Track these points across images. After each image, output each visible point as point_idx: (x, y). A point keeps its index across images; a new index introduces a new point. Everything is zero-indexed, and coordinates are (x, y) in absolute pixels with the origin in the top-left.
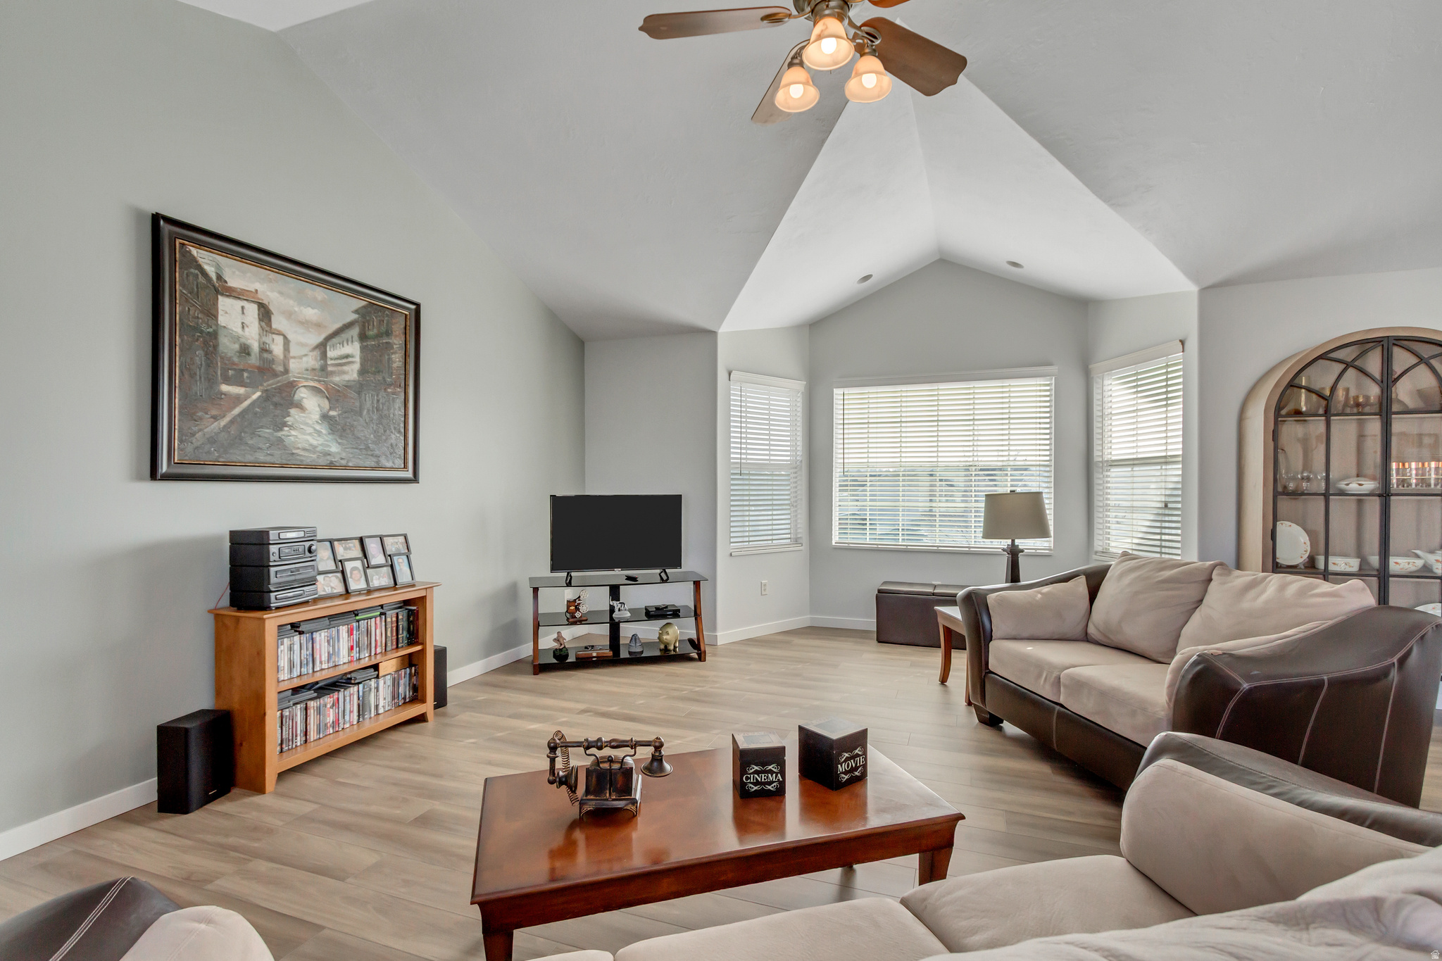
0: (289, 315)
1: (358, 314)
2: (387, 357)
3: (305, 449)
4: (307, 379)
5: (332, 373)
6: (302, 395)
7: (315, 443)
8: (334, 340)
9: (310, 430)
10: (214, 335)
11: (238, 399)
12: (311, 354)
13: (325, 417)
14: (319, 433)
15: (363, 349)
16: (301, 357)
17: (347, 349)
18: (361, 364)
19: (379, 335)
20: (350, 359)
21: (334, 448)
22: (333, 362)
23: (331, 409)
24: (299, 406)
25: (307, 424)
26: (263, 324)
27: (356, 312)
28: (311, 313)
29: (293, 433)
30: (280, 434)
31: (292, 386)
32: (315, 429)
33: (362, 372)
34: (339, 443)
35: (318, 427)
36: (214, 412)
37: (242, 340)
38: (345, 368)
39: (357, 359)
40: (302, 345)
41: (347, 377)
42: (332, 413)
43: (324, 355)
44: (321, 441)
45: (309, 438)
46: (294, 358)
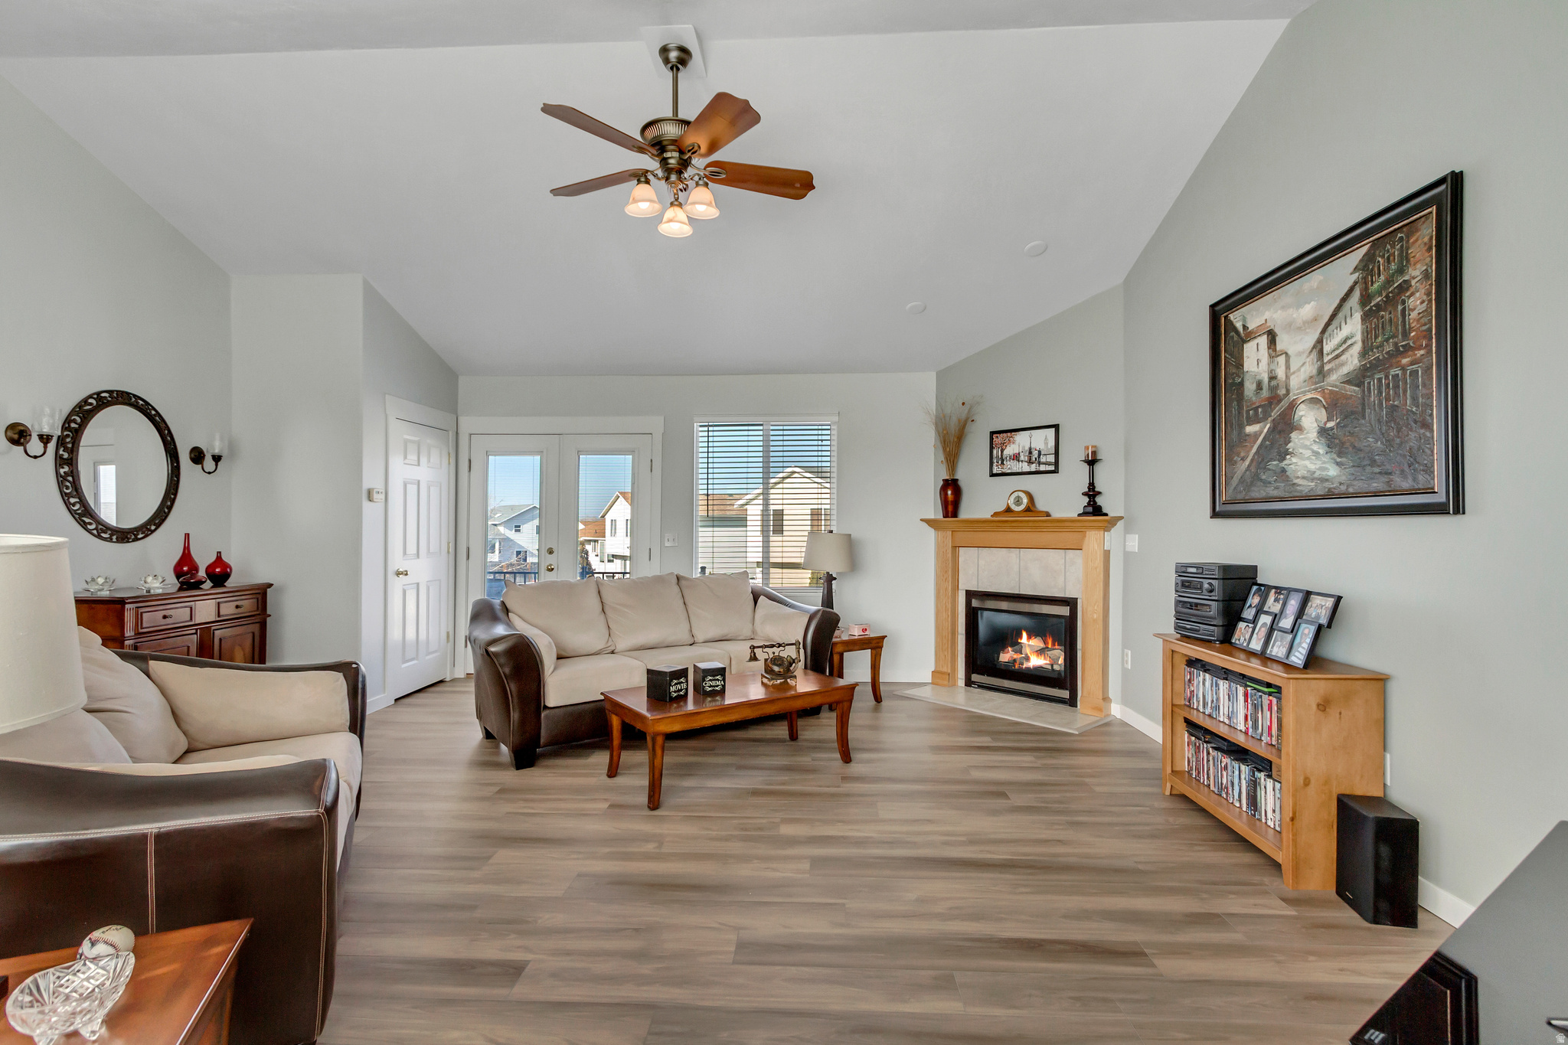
0: (1289, 326)
1: (1360, 270)
2: (1400, 308)
3: (1304, 478)
4: (1304, 393)
5: (1330, 371)
6: (1301, 413)
7: (1312, 467)
8: (1330, 328)
9: (1308, 453)
10: (1241, 384)
11: (1256, 435)
12: (1308, 360)
13: (1323, 432)
14: (1316, 454)
15: (1365, 317)
16: (1299, 370)
17: (1346, 330)
18: (1363, 342)
19: (1389, 282)
20: (1349, 342)
21: (1333, 471)
22: (1330, 357)
23: (1329, 419)
24: (1300, 428)
25: (1306, 447)
26: (1271, 351)
27: (1356, 269)
28: (1307, 311)
29: (1294, 460)
30: (1283, 464)
31: (1292, 406)
32: (1313, 452)
33: (1364, 354)
34: (1338, 464)
35: (1315, 448)
36: (1242, 454)
37: (1258, 378)
38: (1343, 358)
39: (1358, 337)
40: (1299, 354)
41: (1345, 370)
42: (1330, 424)
43: (1321, 352)
44: (1319, 464)
45: (1307, 463)
46: (1294, 373)
